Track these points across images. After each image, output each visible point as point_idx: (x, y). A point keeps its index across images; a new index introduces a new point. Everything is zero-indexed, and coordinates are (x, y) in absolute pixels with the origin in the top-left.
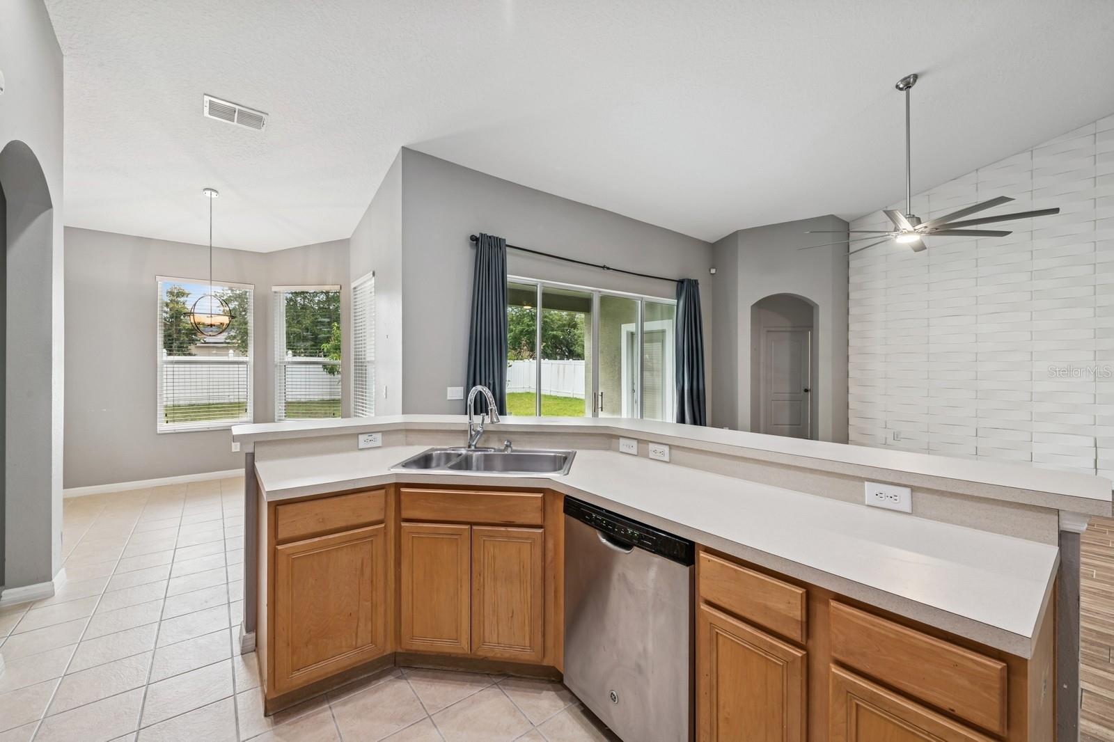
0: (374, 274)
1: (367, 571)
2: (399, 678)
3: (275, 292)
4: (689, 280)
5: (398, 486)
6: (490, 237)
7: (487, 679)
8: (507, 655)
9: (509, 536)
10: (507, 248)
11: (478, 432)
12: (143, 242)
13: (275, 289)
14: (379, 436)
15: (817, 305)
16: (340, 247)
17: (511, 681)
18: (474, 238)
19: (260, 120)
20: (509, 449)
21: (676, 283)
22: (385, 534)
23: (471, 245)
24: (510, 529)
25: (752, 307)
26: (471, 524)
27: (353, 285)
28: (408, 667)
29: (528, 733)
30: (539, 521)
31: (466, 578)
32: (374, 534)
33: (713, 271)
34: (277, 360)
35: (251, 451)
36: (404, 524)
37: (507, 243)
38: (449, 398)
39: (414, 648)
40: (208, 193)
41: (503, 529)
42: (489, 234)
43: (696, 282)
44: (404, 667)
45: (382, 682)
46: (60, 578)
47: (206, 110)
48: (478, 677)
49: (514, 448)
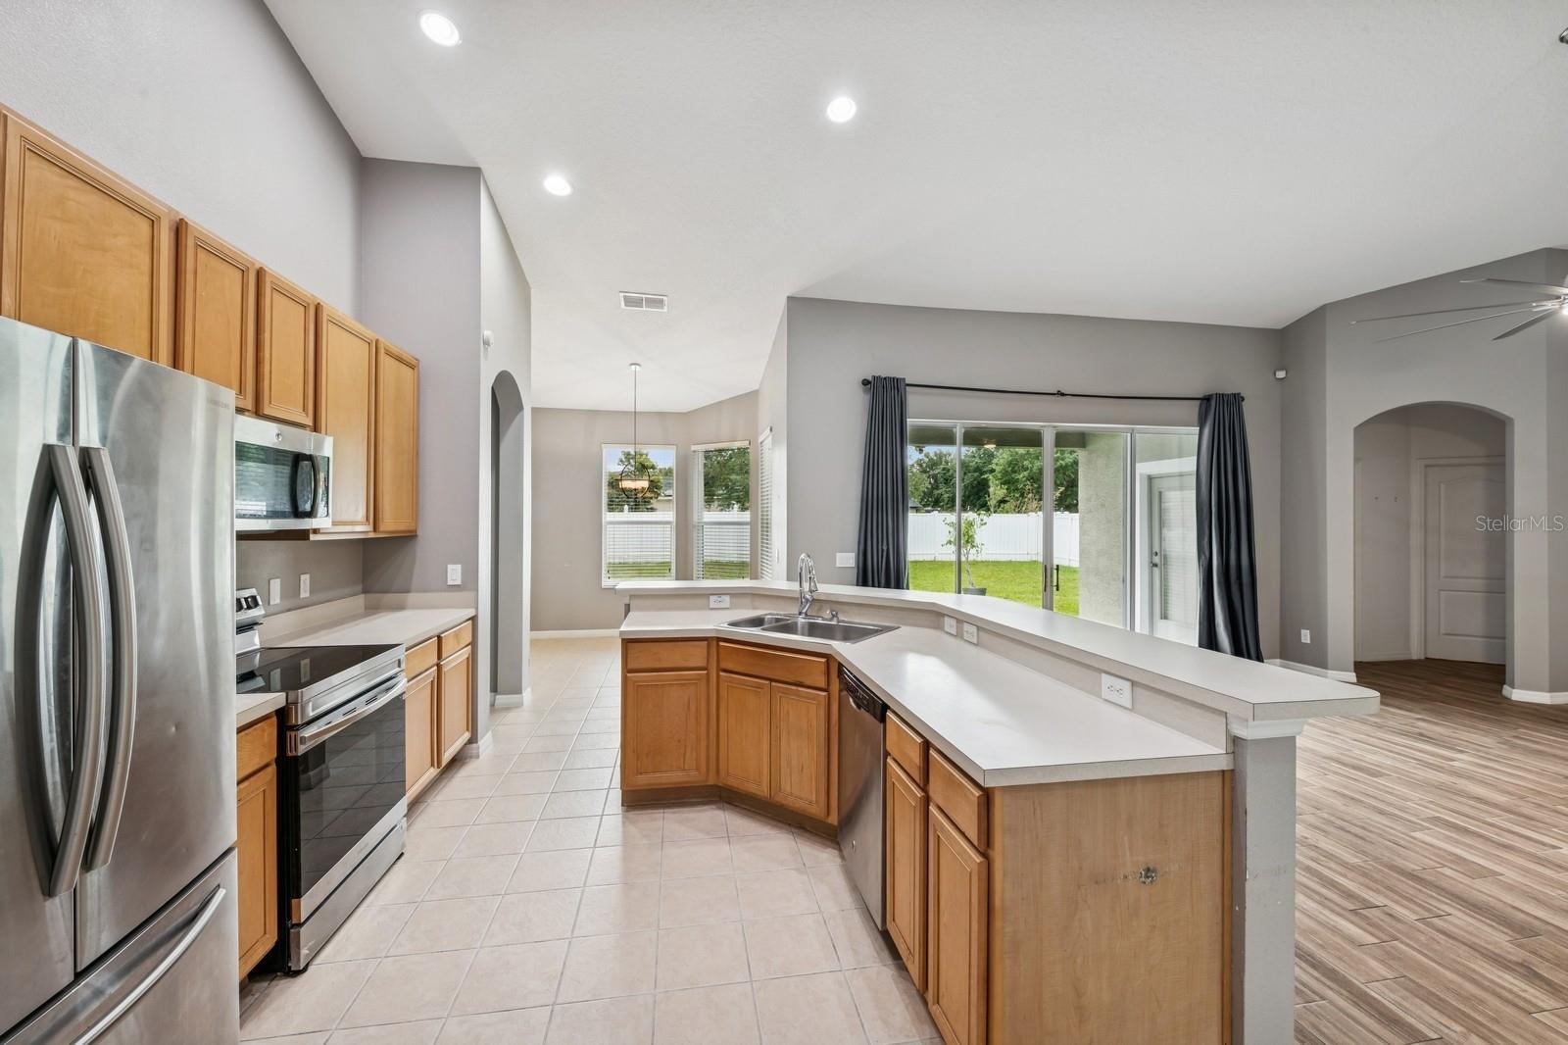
0: (771, 430)
1: (693, 708)
2: (719, 808)
3: (694, 451)
4: (1221, 397)
5: (719, 639)
6: (885, 378)
7: (787, 827)
8: (797, 805)
9: (798, 694)
10: (907, 388)
11: (807, 600)
12: (593, 414)
13: (693, 448)
14: (727, 598)
15: (1509, 418)
16: (748, 400)
17: (807, 835)
18: (865, 383)
19: (662, 301)
20: (835, 619)
21: (1198, 403)
22: (708, 680)
23: (865, 391)
24: (800, 689)
25: (1356, 429)
26: (771, 680)
27: (760, 441)
28: (729, 803)
29: (797, 870)
30: (823, 684)
31: (766, 729)
32: (699, 678)
33: (1281, 374)
34: (695, 519)
35: (628, 602)
36: (721, 673)
37: (907, 382)
38: (838, 565)
39: (729, 783)
40: (633, 367)
41: (794, 688)
42: (883, 376)
43: (1237, 399)
44: (726, 802)
45: (705, 807)
46: (527, 695)
47: (623, 303)
48: (780, 824)
49: (841, 618)
